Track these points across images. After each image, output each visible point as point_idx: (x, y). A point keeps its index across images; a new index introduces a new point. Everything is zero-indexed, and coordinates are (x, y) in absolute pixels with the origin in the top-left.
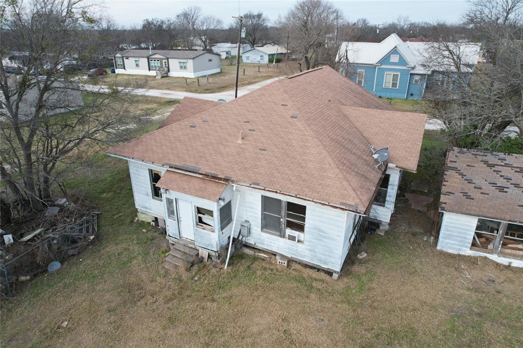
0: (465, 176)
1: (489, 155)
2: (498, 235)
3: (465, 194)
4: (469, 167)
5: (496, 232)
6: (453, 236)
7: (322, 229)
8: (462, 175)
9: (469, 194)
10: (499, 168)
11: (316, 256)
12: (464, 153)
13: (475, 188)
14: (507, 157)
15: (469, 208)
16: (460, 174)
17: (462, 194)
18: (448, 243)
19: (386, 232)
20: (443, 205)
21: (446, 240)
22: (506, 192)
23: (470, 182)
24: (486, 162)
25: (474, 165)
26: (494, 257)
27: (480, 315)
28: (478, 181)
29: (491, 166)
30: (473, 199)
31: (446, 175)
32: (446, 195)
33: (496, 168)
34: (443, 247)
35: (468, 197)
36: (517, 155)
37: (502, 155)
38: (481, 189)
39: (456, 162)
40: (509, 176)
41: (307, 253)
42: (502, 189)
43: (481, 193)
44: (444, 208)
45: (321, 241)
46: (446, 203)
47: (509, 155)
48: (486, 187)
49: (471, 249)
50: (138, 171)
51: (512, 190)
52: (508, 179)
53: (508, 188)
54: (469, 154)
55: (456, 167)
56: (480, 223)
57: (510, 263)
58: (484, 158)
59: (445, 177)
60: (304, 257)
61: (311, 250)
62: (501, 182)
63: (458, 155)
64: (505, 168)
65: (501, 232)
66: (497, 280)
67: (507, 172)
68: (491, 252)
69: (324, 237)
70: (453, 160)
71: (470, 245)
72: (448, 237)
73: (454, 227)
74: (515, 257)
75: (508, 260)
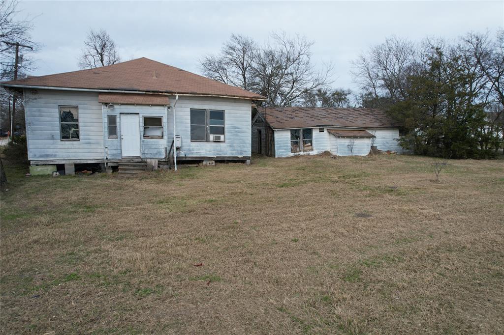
2: (300, 140)
5: (299, 138)
6: (282, 146)
7: (237, 126)
8: (272, 116)
9: (280, 122)
11: (234, 150)
12: (265, 108)
13: (281, 119)
15: (285, 126)
18: (280, 152)
23: (277, 118)
25: (274, 112)
26: (302, 153)
28: (281, 117)
29: (281, 111)
30: (283, 123)
31: (264, 116)
32: (271, 123)
34: (278, 156)
38: (284, 119)
41: (228, 149)
42: (292, 118)
43: (285, 121)
45: (237, 135)
46: (274, 126)
48: (286, 119)
49: (291, 152)
50: (39, 111)
51: (295, 118)
54: (267, 108)
56: (291, 135)
60: (226, 154)
61: (231, 146)
62: (289, 116)
65: (301, 137)
67: (288, 112)
68: (300, 151)
69: (239, 132)
71: (290, 150)
72: (280, 148)
73: (281, 141)
74: (310, 150)
75: (308, 153)
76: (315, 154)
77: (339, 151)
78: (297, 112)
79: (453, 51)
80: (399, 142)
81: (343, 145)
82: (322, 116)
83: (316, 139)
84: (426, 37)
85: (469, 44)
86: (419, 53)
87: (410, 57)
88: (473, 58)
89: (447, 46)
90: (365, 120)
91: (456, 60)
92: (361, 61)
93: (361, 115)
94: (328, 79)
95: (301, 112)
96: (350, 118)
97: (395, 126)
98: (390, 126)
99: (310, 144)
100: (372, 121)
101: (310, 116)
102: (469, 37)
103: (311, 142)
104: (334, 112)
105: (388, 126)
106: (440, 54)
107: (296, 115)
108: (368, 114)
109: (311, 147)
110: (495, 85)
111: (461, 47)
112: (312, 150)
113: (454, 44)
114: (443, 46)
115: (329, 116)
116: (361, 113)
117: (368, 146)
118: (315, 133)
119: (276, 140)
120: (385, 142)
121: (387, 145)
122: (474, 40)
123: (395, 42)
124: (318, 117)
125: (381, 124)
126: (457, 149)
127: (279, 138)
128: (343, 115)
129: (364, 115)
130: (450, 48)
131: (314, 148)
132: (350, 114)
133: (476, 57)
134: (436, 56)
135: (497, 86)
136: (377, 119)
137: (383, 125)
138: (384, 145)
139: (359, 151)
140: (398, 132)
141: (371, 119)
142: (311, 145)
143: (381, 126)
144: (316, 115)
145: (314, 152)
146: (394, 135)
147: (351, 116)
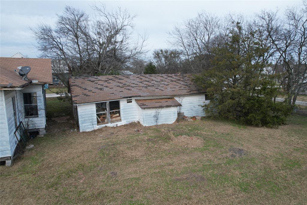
0: (82, 87)
1: (90, 77)
3: (85, 95)
4: (82, 84)
5: (106, 110)
6: (86, 120)
8: (81, 87)
9: (87, 94)
10: (97, 82)
12: (78, 78)
13: (89, 91)
14: (98, 77)
15: (89, 99)
16: (79, 87)
17: (83, 95)
18: (85, 126)
19: (44, 135)
20: (75, 102)
21: (83, 125)
22: (104, 90)
23: (85, 89)
24: (90, 81)
25: (85, 82)
26: (109, 125)
27: (113, 145)
28: (89, 88)
29: (93, 81)
30: (90, 96)
31: (72, 89)
32: (75, 97)
33: (95, 82)
34: (83, 130)
35: (87, 96)
36: (102, 76)
37: (96, 77)
38: (92, 91)
39: (75, 82)
40: (102, 84)
42: (101, 89)
43: (93, 93)
44: (76, 103)
46: (76, 101)
47: (98, 76)
48: (94, 90)
49: (98, 125)
51: (105, 89)
52: (102, 85)
53: (103, 88)
54: (80, 79)
55: (76, 84)
56: (97, 108)
57: (117, 125)
58: (88, 79)
59: (71, 89)
62: (99, 87)
63: (74, 79)
64: (99, 81)
65: (108, 109)
66: (114, 133)
67: (100, 82)
68: (107, 123)
70: (73, 82)
71: (96, 123)
72: (84, 121)
73: (85, 115)
74: (117, 121)
75: (115, 124)
76: (123, 124)
77: (145, 122)
78: (110, 81)
79: (250, 26)
80: (204, 108)
81: (150, 115)
82: (133, 85)
83: (124, 109)
84: (229, 13)
85: (263, 20)
86: (223, 27)
87: (216, 29)
88: (265, 32)
89: (245, 21)
90: (175, 86)
91: (252, 34)
92: (176, 32)
93: (172, 81)
94: (144, 49)
95: (114, 81)
96: (161, 85)
97: (201, 92)
98: (197, 92)
99: (118, 115)
100: (181, 87)
101: (121, 85)
102: (263, 14)
103: (119, 112)
104: (147, 80)
105: (195, 92)
106: (240, 28)
107: (108, 85)
108: (179, 80)
109: (119, 117)
110: (283, 56)
111: (257, 22)
112: (120, 120)
113: (251, 20)
114: (242, 21)
115: (141, 85)
116: (173, 79)
117: (175, 113)
118: (123, 104)
119: (79, 114)
120: (192, 107)
121: (194, 109)
122: (266, 17)
123: (205, 16)
124: (129, 86)
125: (189, 91)
126: (253, 119)
127: (83, 112)
128: (156, 83)
129: (175, 81)
130: (248, 23)
131: (122, 119)
132: (162, 81)
133: (268, 31)
134: (236, 29)
135: (284, 57)
136: (186, 85)
137: (190, 92)
138: (192, 110)
139: (165, 119)
140: (204, 97)
141: (181, 86)
142: (120, 116)
143: (189, 93)
144: (128, 84)
145: (123, 122)
146: (200, 99)
147: (162, 83)
